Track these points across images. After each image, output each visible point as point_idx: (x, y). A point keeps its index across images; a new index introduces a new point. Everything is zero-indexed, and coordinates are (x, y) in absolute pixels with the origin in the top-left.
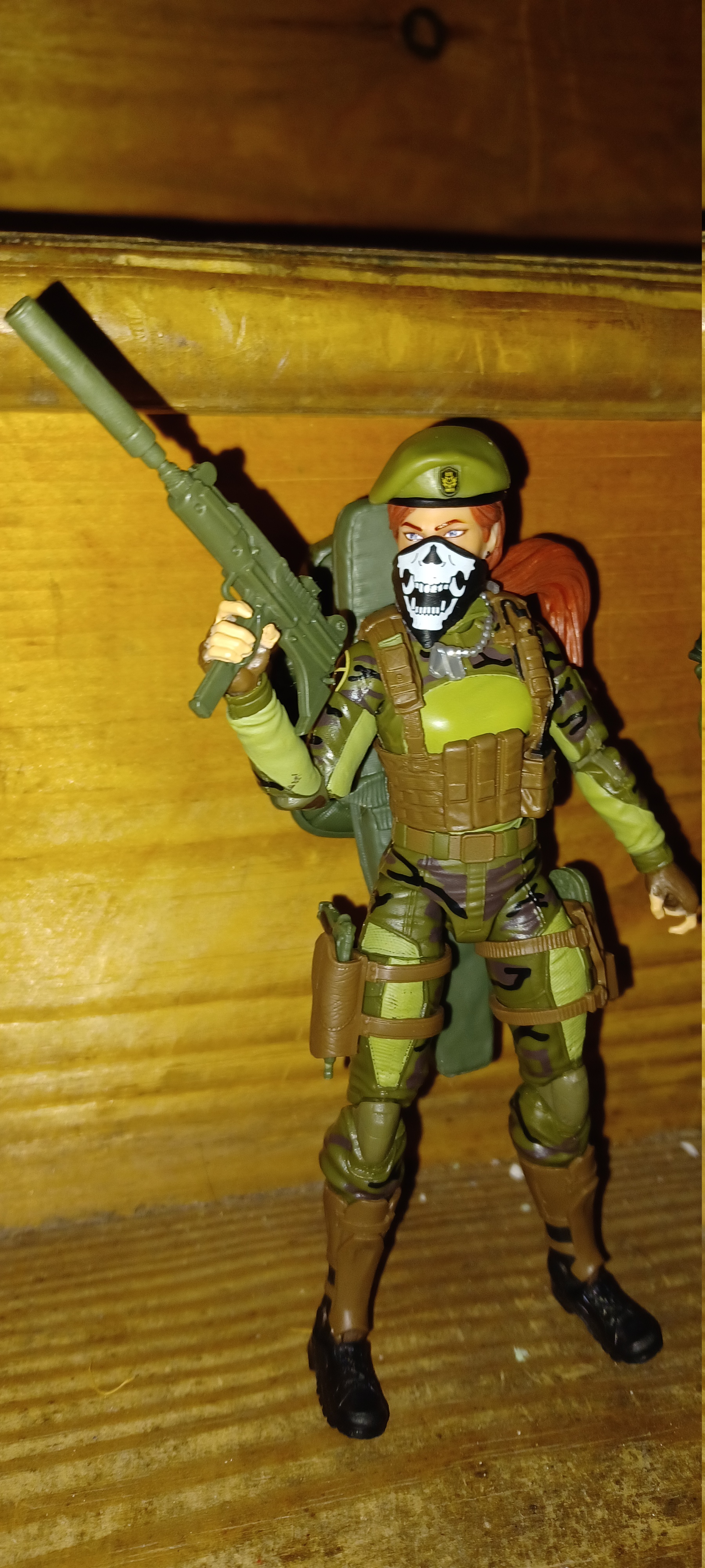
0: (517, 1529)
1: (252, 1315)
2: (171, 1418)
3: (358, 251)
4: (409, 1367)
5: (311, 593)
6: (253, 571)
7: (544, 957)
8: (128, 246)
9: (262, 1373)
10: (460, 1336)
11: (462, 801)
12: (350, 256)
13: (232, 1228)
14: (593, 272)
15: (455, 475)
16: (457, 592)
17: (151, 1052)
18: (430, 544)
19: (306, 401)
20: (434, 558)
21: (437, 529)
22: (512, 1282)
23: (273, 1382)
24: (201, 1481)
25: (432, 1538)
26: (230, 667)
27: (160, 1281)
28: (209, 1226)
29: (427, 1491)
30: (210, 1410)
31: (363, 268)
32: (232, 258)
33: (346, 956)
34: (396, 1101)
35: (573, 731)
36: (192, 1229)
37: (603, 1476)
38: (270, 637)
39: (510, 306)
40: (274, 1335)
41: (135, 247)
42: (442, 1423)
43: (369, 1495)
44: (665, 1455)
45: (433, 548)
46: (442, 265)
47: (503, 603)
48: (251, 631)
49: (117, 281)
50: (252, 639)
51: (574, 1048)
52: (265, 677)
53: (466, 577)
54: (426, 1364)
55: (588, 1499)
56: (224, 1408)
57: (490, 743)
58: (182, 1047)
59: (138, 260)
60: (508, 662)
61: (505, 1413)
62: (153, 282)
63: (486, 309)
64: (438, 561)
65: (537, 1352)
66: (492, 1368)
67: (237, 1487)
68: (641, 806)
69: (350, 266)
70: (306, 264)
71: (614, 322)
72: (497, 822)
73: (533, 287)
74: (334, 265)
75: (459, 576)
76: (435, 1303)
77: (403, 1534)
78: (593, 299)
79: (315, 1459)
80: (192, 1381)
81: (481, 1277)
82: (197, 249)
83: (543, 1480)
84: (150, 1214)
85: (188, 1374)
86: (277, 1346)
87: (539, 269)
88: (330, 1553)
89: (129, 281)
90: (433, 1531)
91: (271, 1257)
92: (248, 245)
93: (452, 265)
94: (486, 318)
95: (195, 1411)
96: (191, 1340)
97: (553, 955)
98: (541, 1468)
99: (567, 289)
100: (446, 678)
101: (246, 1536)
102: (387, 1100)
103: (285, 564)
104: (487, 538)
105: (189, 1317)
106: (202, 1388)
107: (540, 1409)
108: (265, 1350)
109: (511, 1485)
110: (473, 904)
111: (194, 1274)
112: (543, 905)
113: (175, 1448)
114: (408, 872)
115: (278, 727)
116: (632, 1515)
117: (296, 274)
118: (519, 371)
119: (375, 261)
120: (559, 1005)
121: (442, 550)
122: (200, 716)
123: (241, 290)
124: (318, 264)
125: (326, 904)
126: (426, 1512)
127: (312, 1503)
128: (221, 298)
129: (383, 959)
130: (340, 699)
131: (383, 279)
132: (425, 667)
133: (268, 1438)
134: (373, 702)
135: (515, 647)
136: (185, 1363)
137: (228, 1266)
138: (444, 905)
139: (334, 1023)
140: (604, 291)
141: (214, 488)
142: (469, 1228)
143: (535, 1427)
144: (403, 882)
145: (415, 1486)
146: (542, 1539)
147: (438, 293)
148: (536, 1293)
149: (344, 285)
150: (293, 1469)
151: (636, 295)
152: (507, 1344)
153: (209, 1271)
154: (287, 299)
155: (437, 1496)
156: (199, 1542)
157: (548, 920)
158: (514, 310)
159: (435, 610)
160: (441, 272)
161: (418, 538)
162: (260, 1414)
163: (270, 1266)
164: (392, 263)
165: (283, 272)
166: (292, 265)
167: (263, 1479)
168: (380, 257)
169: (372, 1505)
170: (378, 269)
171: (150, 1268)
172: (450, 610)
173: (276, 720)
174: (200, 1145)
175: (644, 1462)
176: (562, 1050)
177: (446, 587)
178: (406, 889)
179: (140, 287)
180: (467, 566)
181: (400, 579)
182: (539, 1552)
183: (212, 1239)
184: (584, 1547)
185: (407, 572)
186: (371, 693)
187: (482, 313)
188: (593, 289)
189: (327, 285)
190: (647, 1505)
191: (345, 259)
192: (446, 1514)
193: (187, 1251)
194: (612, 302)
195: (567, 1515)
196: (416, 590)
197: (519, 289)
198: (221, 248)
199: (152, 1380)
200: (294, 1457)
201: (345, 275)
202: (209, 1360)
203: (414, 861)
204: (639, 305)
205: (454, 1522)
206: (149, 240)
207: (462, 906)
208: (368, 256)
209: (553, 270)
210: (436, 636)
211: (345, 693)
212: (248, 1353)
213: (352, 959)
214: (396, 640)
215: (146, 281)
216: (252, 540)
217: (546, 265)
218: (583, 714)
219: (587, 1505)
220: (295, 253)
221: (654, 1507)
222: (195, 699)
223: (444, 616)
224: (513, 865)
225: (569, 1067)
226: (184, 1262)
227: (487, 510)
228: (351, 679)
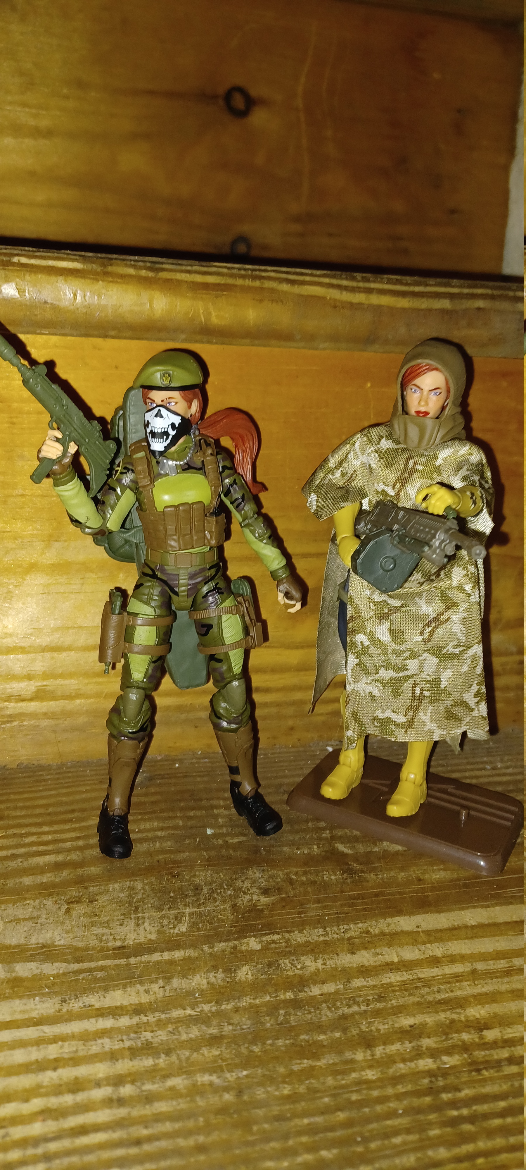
0: (187, 896)
1: (73, 811)
2: (22, 850)
3: (141, 258)
4: (150, 835)
5: (96, 429)
6: (64, 416)
7: (220, 618)
8: (20, 252)
9: (73, 835)
10: (181, 823)
11: (174, 535)
12: (135, 261)
13: (70, 775)
14: (263, 274)
15: (169, 376)
16: (172, 433)
17: (29, 677)
18: (158, 408)
19: (112, 333)
20: (159, 415)
21: (162, 401)
22: (215, 802)
23: (78, 838)
24: (32, 875)
25: (143, 898)
26: (52, 462)
27: (26, 796)
28: (58, 774)
29: (146, 881)
30: (42, 848)
31: (141, 268)
32: (73, 260)
33: (117, 612)
34: (143, 689)
35: (238, 506)
36: (47, 775)
37: (236, 879)
38: (73, 448)
39: (218, 290)
40: (83, 820)
41: (23, 252)
42: (161, 857)
43: (116, 882)
44: (270, 873)
45: (159, 410)
46: (184, 268)
47: (200, 440)
48: (63, 445)
49: (12, 271)
50: (62, 448)
51: (237, 669)
52: (71, 467)
53: (177, 426)
54: (159, 833)
55: (226, 887)
56: (50, 847)
57: (187, 507)
58: (46, 676)
59: (24, 260)
60: (200, 469)
61: (194, 854)
62: (31, 272)
63: (204, 291)
64: (162, 417)
65: (218, 831)
66: (193, 836)
67: (50, 877)
68: (273, 546)
69: (135, 267)
70: (111, 265)
71: (272, 301)
72: (193, 547)
73: (230, 281)
74: (127, 266)
75: (173, 425)
76: (172, 810)
77: (129, 896)
78: (262, 288)
79: (92, 868)
80: (36, 837)
81: (200, 800)
82: (56, 255)
83: (206, 879)
84: (26, 767)
85: (33, 834)
86: (83, 824)
87: (235, 271)
88: (91, 902)
89: (18, 270)
90: (144, 896)
91: (88, 788)
92: (83, 253)
93: (189, 268)
94: (204, 296)
95: (35, 848)
96: (39, 820)
97: (225, 617)
98: (206, 875)
99: (249, 282)
100: (167, 475)
101: (51, 895)
102: (138, 688)
103: (82, 414)
104: (190, 407)
105: (38, 811)
106: (40, 840)
107: (213, 853)
108: (77, 825)
109: (189, 880)
110: (183, 588)
111: (44, 794)
112: (221, 593)
113: (21, 862)
114: (151, 573)
115: (78, 493)
116: (245, 893)
117: (106, 270)
118: (223, 323)
119: (148, 264)
120: (227, 644)
121: (163, 411)
122: (36, 483)
123: (76, 277)
124: (118, 265)
125: (112, 590)
126: (143, 889)
127: (87, 884)
128: (65, 281)
129: (136, 615)
130: (116, 483)
131: (151, 274)
132: (156, 469)
133: (70, 860)
134: (133, 486)
135: (203, 461)
136: (33, 830)
137: (64, 791)
138: (168, 589)
139: (110, 645)
140: (268, 284)
141: (46, 377)
142: (199, 779)
143: (208, 860)
144: (148, 578)
145: (140, 880)
146: (197, 900)
147: (179, 282)
148: (227, 808)
149: (130, 276)
150: (80, 871)
151: (285, 287)
152: (205, 827)
153: (53, 792)
154: (100, 282)
155: (151, 884)
156: (26, 896)
157: (223, 601)
158: (219, 292)
159: (161, 440)
160: (182, 271)
161: (155, 405)
162: (69, 850)
163: (86, 791)
164: (157, 266)
165: (99, 269)
166: (104, 266)
167: (64, 874)
168: (152, 262)
169: (117, 886)
170: (150, 269)
171: (22, 790)
172: (169, 441)
173: (77, 489)
174: (55, 732)
175: (258, 875)
176: (230, 668)
177: (166, 430)
178: (151, 581)
179: (24, 275)
180: (177, 420)
181: (147, 424)
182: (194, 904)
183: (58, 779)
184: (217, 903)
185: (148, 421)
186: (131, 481)
187: (203, 294)
188: (263, 283)
189: (122, 276)
190: (254, 890)
191: (132, 263)
192: (153, 890)
193: (43, 783)
194: (272, 290)
195: (213, 892)
196: (151, 431)
197: (223, 282)
198: (68, 254)
199: (14, 835)
200: (82, 867)
201: (131, 271)
202: (45, 829)
203: (153, 567)
204: (286, 292)
205: (156, 893)
206: (31, 249)
207: (177, 590)
208: (145, 262)
209: (243, 272)
210: (161, 453)
211: (119, 481)
212: (67, 827)
213: (120, 613)
214: (142, 454)
215: (27, 271)
216: (64, 402)
217: (239, 269)
218: (243, 497)
219: (225, 889)
220: (107, 258)
221: (258, 891)
222: (33, 474)
223: (166, 444)
224: (202, 570)
225: (234, 678)
226: (41, 788)
227: (188, 393)
228: (122, 473)
